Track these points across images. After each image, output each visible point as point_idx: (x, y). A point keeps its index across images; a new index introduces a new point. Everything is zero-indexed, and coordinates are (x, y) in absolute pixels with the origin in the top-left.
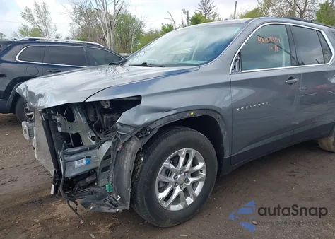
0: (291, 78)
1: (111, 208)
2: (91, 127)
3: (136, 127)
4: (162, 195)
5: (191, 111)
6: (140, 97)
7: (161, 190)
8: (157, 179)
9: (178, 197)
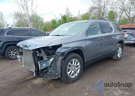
0: (102, 37)
1: (55, 77)
2: (46, 54)
3: (61, 53)
4: (69, 73)
5: (75, 48)
6: (62, 44)
7: (68, 72)
8: (67, 68)
9: (73, 74)
